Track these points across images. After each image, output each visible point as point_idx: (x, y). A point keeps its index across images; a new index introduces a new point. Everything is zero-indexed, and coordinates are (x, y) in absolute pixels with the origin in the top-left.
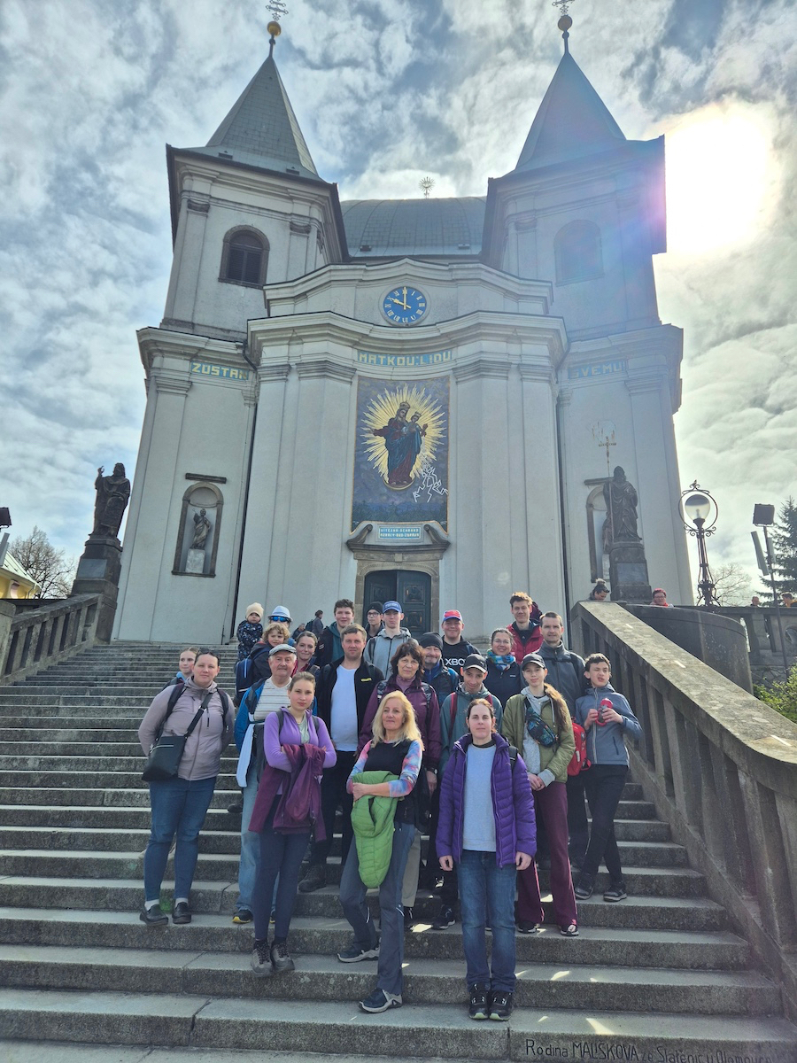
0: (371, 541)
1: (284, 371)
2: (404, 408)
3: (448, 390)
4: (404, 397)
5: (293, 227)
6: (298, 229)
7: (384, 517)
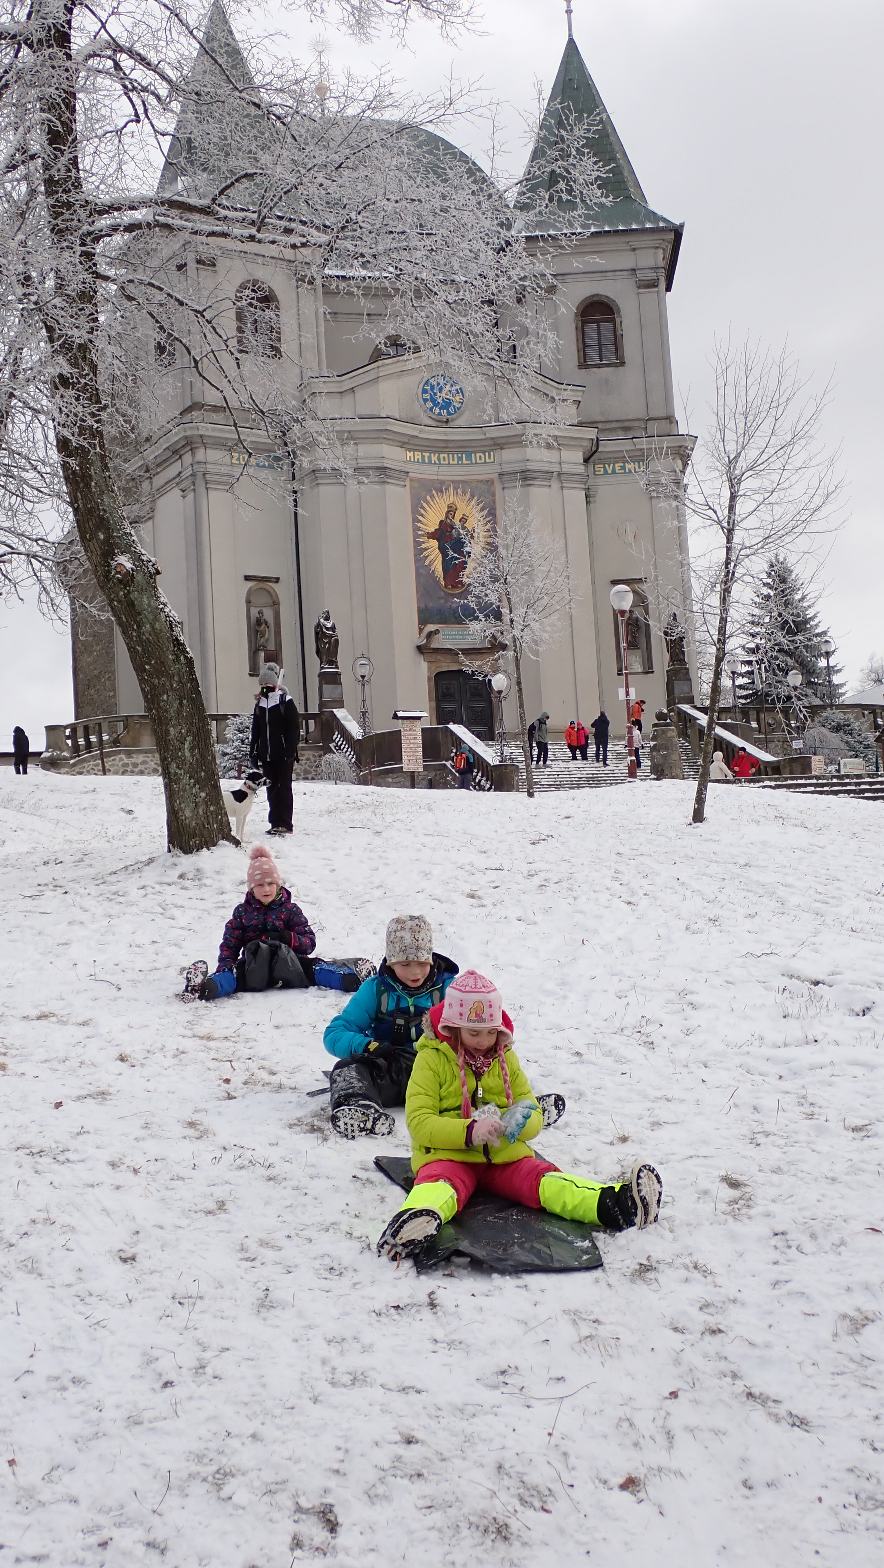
0: (436, 644)
1: (335, 474)
2: (451, 510)
3: (493, 495)
4: (450, 498)
5: (298, 278)
6: (305, 279)
7: (445, 621)
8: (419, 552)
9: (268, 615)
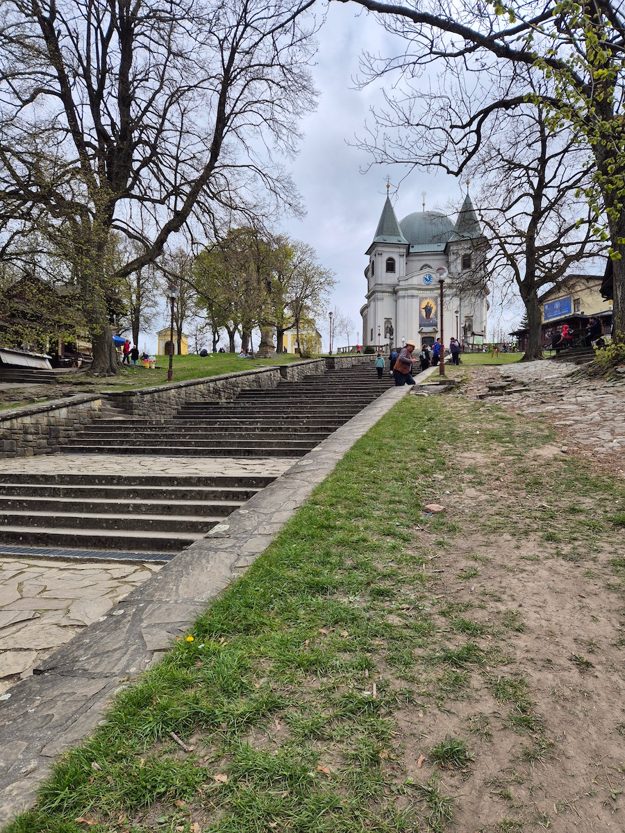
0: (423, 331)
1: (404, 297)
2: (428, 303)
4: (428, 300)
5: (400, 255)
6: (401, 256)
7: (425, 326)
8: (420, 312)
9: (389, 326)
